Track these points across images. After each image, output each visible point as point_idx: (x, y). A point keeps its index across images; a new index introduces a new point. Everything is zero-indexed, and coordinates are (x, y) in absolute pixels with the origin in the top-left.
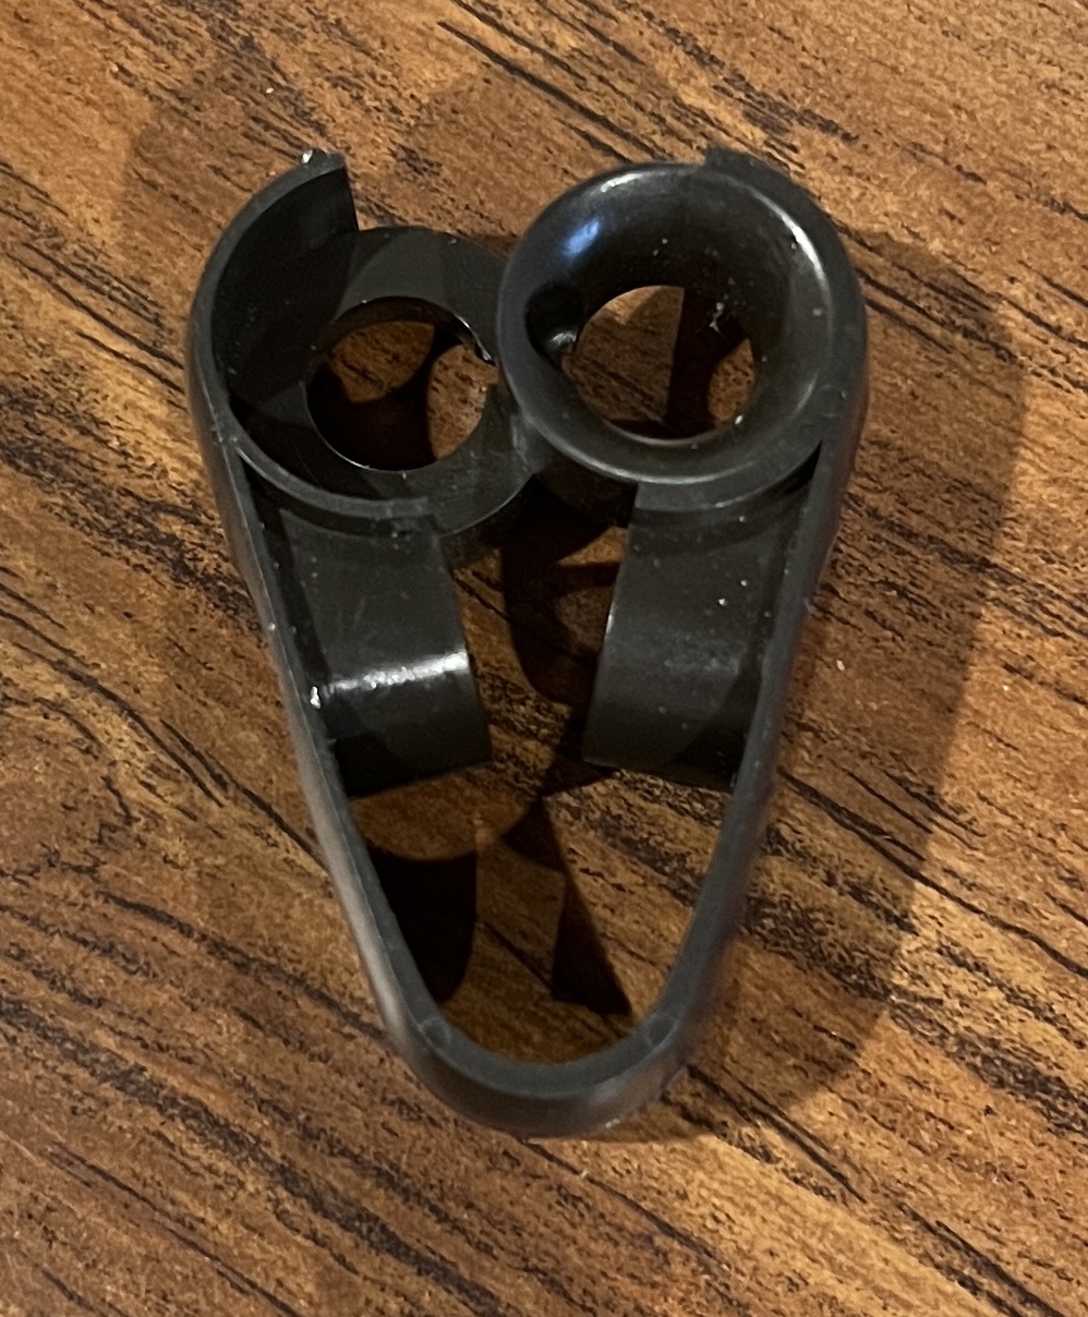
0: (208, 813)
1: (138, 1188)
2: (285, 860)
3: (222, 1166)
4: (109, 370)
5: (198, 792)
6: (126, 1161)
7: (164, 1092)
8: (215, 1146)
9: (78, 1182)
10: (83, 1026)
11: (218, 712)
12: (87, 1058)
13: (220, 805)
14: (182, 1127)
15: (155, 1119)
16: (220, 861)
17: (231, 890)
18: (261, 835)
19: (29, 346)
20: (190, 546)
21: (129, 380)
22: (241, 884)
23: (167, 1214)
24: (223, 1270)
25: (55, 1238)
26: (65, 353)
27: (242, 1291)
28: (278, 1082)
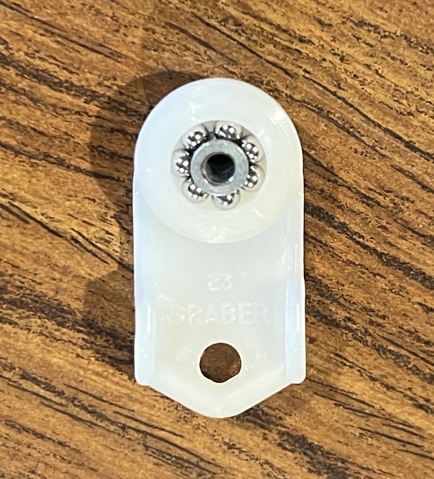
0: (79, 225)
1: (76, 47)
2: (36, 208)
3: (38, 62)
4: (165, 422)
5: (85, 234)
6: (85, 59)
7: (73, 92)
8: (43, 71)
9: (106, 45)
10: (118, 118)
11: (83, 272)
12: (113, 104)
13: (73, 229)
14: (61, 78)
15: (74, 79)
16: (67, 203)
17: (59, 191)
18: (51, 218)
19: (205, 428)
20: (111, 346)
21: (155, 418)
22: (55, 194)
23: (59, 36)
24: (28, 13)
25: (112, 18)
26: (187, 427)
27: (15, 4)
28: (18, 104)
